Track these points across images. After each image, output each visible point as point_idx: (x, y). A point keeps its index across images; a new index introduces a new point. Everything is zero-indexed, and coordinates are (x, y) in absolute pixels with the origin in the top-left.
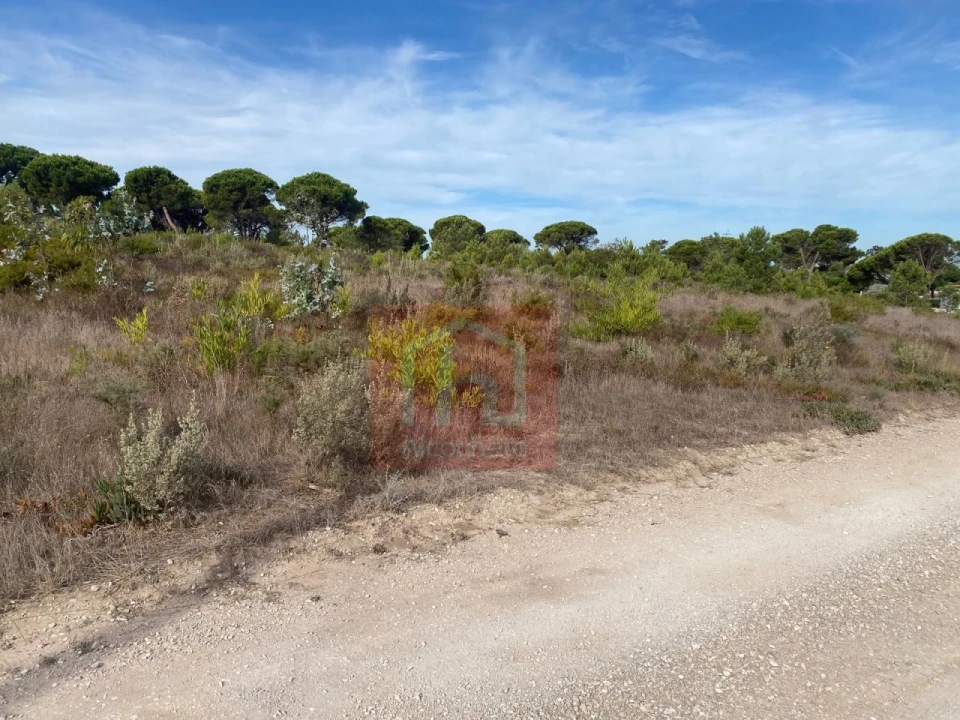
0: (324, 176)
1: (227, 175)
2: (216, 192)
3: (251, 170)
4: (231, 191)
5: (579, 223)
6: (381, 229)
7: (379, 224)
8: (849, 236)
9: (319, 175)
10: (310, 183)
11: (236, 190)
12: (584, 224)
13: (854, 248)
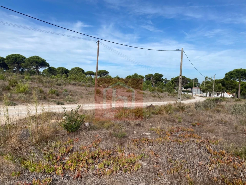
0: (37, 57)
1: (12, 55)
2: (9, 59)
3: (19, 54)
4: (13, 59)
5: (105, 71)
6: (53, 70)
7: (53, 69)
8: (161, 76)
9: (36, 56)
10: (33, 58)
11: (14, 59)
12: (106, 71)
13: (163, 78)
